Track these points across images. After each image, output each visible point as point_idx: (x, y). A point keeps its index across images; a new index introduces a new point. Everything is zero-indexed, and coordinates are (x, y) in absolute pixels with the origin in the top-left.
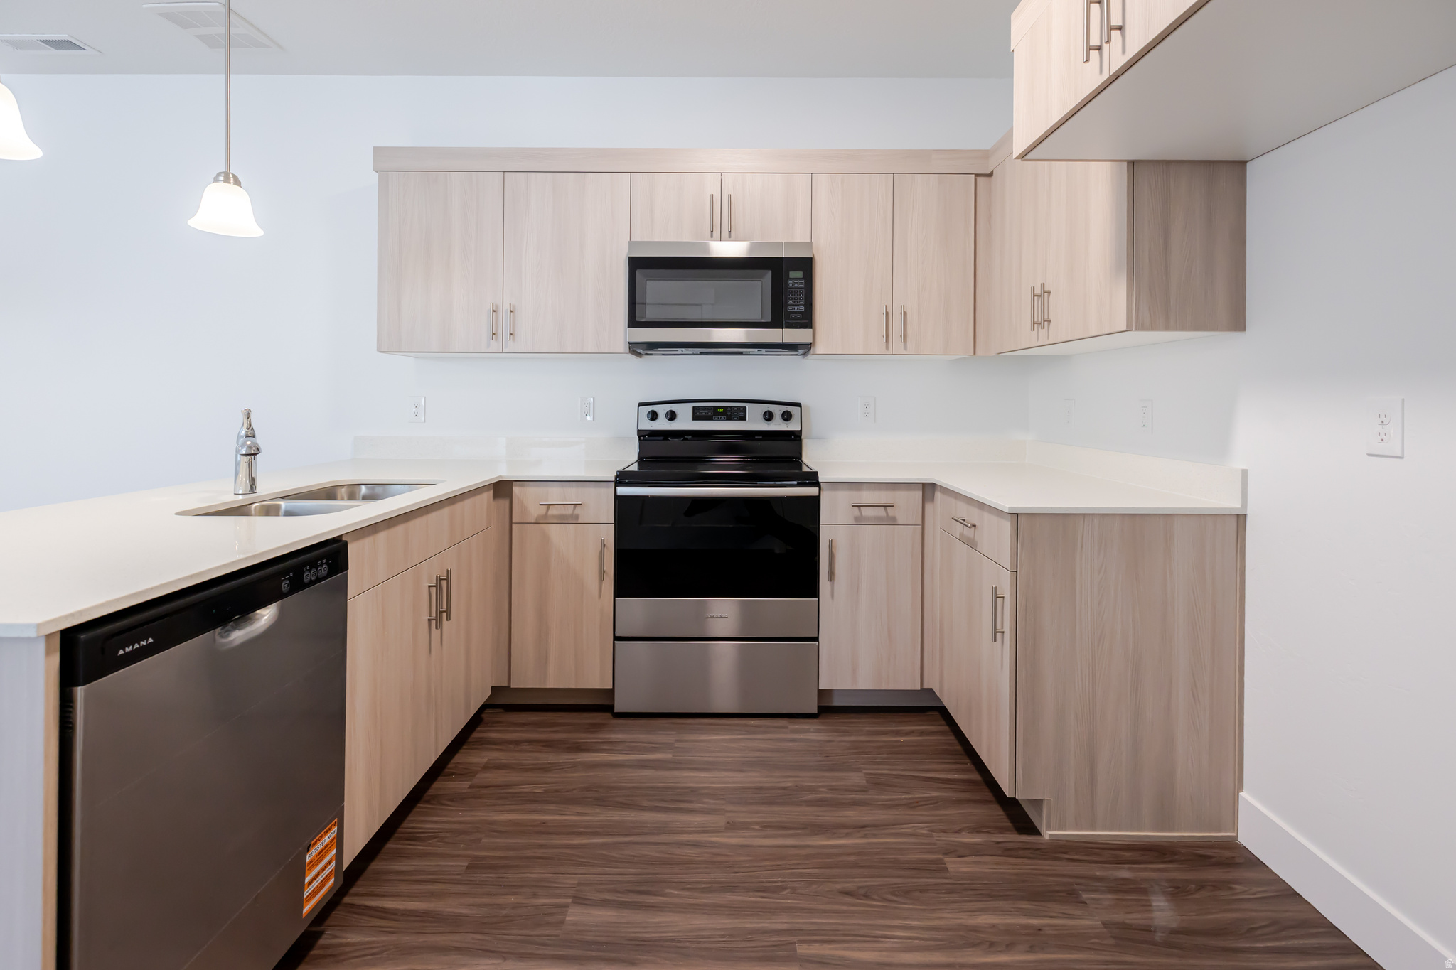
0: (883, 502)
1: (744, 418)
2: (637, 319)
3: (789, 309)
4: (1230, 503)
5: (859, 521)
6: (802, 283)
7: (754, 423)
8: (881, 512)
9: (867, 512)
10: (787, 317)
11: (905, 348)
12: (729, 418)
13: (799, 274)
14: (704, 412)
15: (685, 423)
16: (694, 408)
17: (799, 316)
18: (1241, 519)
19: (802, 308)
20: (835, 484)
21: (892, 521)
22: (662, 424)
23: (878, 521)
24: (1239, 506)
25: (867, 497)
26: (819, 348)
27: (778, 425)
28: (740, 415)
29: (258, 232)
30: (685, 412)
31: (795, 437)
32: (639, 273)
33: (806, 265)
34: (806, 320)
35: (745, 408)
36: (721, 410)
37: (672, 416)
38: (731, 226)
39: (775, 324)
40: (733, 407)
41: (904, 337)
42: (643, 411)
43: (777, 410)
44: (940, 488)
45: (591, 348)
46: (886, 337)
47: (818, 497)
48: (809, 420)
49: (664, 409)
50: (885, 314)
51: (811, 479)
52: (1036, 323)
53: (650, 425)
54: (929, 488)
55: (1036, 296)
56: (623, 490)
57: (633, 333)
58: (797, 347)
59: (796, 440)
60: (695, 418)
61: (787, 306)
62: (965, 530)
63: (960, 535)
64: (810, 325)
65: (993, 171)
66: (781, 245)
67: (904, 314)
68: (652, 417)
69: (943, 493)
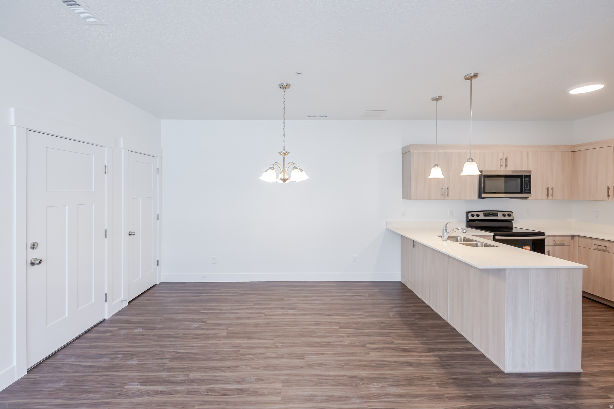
0: (561, 240)
1: (498, 216)
2: (485, 191)
3: (525, 188)
5: (555, 245)
6: (528, 182)
7: (500, 217)
8: (561, 242)
9: (557, 242)
10: (525, 191)
11: (552, 198)
12: (494, 216)
13: (528, 179)
14: (486, 214)
15: (482, 217)
16: (484, 213)
17: (528, 190)
19: (528, 188)
20: (549, 236)
21: (563, 245)
22: (475, 218)
23: (560, 245)
25: (557, 238)
27: (507, 218)
28: (496, 215)
30: (481, 214)
31: (510, 221)
33: (529, 177)
35: (498, 213)
36: (491, 214)
37: (478, 215)
38: (506, 166)
39: (521, 192)
40: (494, 213)
41: (552, 195)
42: (470, 214)
43: (507, 213)
44: (579, 236)
45: (468, 198)
46: (547, 195)
47: (545, 239)
48: (515, 216)
49: (475, 213)
50: (547, 189)
51: (542, 234)
52: (609, 196)
53: (471, 218)
54: (573, 236)
55: (609, 189)
56: (497, 237)
57: (484, 195)
58: (526, 198)
59: (511, 221)
60: (484, 216)
61: (524, 187)
62: (600, 247)
63: (595, 248)
64: (530, 192)
65: (578, 151)
66: (522, 171)
67: (552, 189)
68: (473, 215)
69: (581, 238)
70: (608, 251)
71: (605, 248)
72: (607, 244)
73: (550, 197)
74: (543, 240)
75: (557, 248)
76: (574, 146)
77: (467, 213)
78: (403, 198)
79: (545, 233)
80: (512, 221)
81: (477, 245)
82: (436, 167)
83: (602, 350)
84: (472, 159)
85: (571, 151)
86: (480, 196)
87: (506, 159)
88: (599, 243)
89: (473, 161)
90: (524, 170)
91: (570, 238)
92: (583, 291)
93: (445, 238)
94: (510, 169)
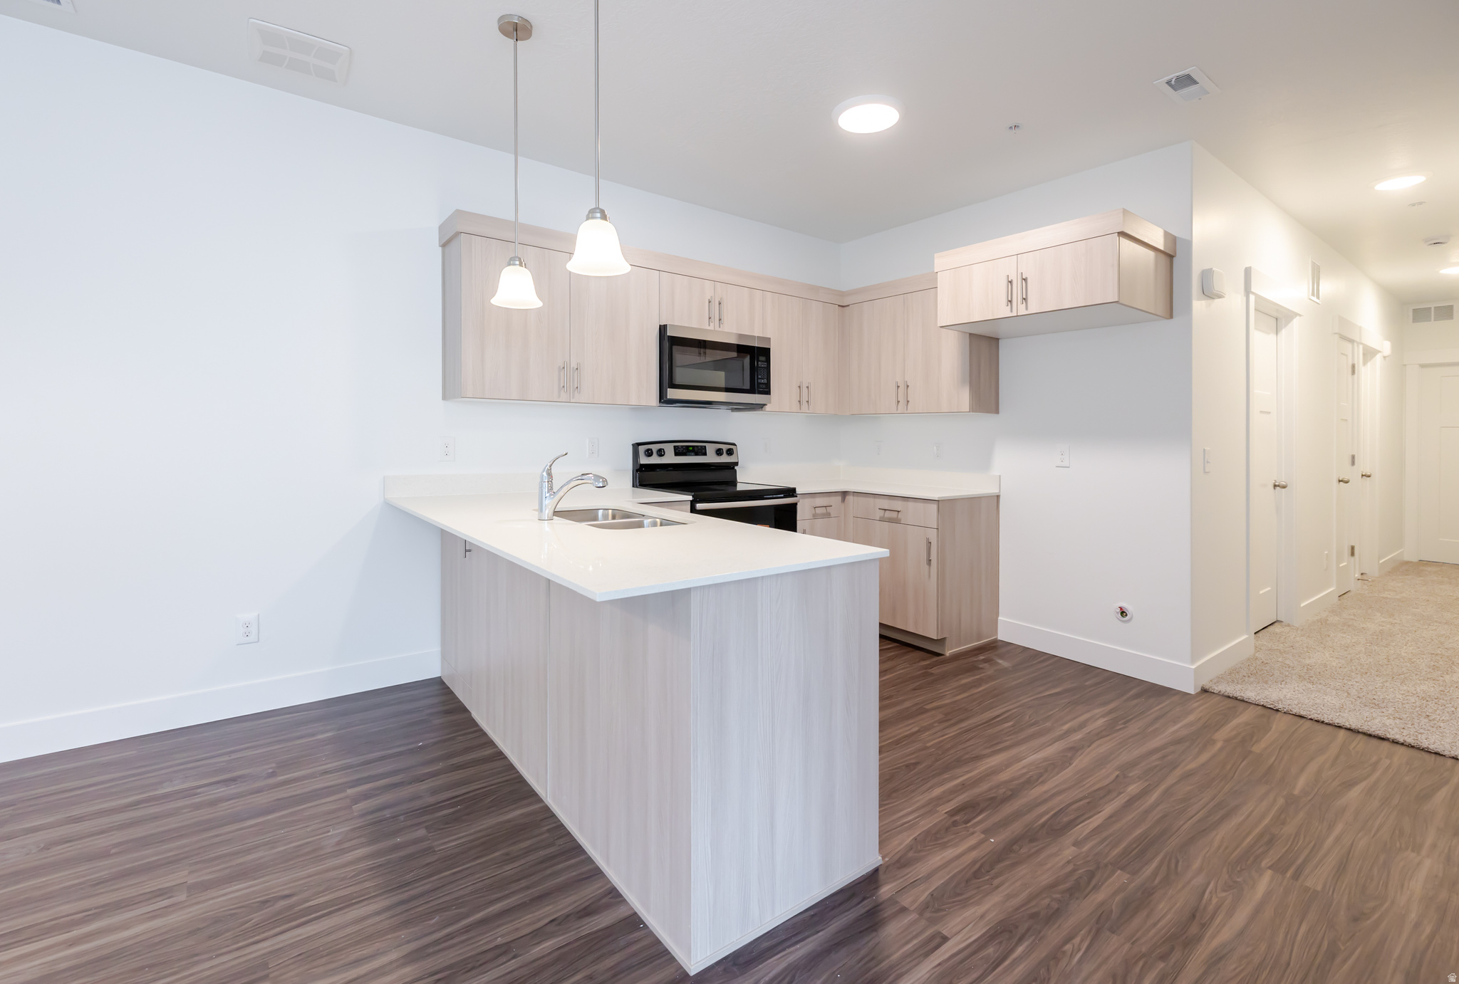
0: (825, 505)
1: (705, 454)
3: (759, 381)
4: (992, 490)
5: (815, 516)
6: (765, 365)
7: (711, 458)
8: (824, 510)
9: (818, 511)
10: (758, 387)
11: (809, 409)
12: (697, 454)
13: (762, 358)
14: (680, 450)
15: (670, 458)
16: (677, 448)
17: (764, 386)
18: (998, 497)
19: (765, 381)
20: (805, 496)
21: (828, 515)
22: (655, 460)
23: (823, 515)
24: (998, 491)
25: (818, 500)
26: (767, 408)
27: (725, 459)
28: (702, 452)
29: (539, 304)
30: (669, 449)
31: (731, 467)
32: (675, 348)
33: (765, 352)
34: (766, 390)
35: (706, 447)
36: (691, 448)
37: (661, 453)
38: (720, 320)
39: (751, 391)
40: (697, 446)
41: (808, 402)
42: (642, 449)
43: (725, 447)
44: (855, 493)
45: (634, 402)
46: (800, 401)
47: (796, 504)
48: (742, 456)
49: (655, 448)
50: (800, 387)
51: (791, 492)
52: (898, 402)
53: (644, 460)
54: (844, 494)
55: (898, 387)
56: (699, 506)
57: (672, 394)
58: (761, 406)
59: (734, 468)
60: (677, 454)
61: (758, 378)
62: (888, 514)
63: (880, 518)
64: (768, 392)
65: (849, 305)
66: (753, 337)
67: (808, 387)
68: (649, 453)
69: (857, 496)
70: (900, 520)
71: (894, 515)
72: (898, 505)
73: (805, 405)
74: (794, 506)
75: (819, 522)
76: (842, 294)
77: (636, 446)
78: (444, 398)
79: (797, 490)
80: (736, 468)
81: (640, 525)
82: (515, 265)
83: (907, 766)
84: (602, 212)
85: (839, 306)
86: (663, 399)
87: (720, 304)
88: (885, 504)
89: (604, 217)
90: (756, 334)
91: (839, 498)
92: (880, 624)
93: (548, 512)
94: (729, 330)
